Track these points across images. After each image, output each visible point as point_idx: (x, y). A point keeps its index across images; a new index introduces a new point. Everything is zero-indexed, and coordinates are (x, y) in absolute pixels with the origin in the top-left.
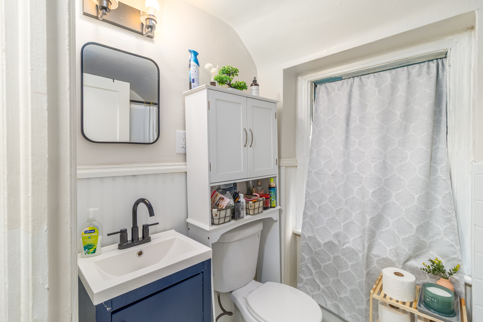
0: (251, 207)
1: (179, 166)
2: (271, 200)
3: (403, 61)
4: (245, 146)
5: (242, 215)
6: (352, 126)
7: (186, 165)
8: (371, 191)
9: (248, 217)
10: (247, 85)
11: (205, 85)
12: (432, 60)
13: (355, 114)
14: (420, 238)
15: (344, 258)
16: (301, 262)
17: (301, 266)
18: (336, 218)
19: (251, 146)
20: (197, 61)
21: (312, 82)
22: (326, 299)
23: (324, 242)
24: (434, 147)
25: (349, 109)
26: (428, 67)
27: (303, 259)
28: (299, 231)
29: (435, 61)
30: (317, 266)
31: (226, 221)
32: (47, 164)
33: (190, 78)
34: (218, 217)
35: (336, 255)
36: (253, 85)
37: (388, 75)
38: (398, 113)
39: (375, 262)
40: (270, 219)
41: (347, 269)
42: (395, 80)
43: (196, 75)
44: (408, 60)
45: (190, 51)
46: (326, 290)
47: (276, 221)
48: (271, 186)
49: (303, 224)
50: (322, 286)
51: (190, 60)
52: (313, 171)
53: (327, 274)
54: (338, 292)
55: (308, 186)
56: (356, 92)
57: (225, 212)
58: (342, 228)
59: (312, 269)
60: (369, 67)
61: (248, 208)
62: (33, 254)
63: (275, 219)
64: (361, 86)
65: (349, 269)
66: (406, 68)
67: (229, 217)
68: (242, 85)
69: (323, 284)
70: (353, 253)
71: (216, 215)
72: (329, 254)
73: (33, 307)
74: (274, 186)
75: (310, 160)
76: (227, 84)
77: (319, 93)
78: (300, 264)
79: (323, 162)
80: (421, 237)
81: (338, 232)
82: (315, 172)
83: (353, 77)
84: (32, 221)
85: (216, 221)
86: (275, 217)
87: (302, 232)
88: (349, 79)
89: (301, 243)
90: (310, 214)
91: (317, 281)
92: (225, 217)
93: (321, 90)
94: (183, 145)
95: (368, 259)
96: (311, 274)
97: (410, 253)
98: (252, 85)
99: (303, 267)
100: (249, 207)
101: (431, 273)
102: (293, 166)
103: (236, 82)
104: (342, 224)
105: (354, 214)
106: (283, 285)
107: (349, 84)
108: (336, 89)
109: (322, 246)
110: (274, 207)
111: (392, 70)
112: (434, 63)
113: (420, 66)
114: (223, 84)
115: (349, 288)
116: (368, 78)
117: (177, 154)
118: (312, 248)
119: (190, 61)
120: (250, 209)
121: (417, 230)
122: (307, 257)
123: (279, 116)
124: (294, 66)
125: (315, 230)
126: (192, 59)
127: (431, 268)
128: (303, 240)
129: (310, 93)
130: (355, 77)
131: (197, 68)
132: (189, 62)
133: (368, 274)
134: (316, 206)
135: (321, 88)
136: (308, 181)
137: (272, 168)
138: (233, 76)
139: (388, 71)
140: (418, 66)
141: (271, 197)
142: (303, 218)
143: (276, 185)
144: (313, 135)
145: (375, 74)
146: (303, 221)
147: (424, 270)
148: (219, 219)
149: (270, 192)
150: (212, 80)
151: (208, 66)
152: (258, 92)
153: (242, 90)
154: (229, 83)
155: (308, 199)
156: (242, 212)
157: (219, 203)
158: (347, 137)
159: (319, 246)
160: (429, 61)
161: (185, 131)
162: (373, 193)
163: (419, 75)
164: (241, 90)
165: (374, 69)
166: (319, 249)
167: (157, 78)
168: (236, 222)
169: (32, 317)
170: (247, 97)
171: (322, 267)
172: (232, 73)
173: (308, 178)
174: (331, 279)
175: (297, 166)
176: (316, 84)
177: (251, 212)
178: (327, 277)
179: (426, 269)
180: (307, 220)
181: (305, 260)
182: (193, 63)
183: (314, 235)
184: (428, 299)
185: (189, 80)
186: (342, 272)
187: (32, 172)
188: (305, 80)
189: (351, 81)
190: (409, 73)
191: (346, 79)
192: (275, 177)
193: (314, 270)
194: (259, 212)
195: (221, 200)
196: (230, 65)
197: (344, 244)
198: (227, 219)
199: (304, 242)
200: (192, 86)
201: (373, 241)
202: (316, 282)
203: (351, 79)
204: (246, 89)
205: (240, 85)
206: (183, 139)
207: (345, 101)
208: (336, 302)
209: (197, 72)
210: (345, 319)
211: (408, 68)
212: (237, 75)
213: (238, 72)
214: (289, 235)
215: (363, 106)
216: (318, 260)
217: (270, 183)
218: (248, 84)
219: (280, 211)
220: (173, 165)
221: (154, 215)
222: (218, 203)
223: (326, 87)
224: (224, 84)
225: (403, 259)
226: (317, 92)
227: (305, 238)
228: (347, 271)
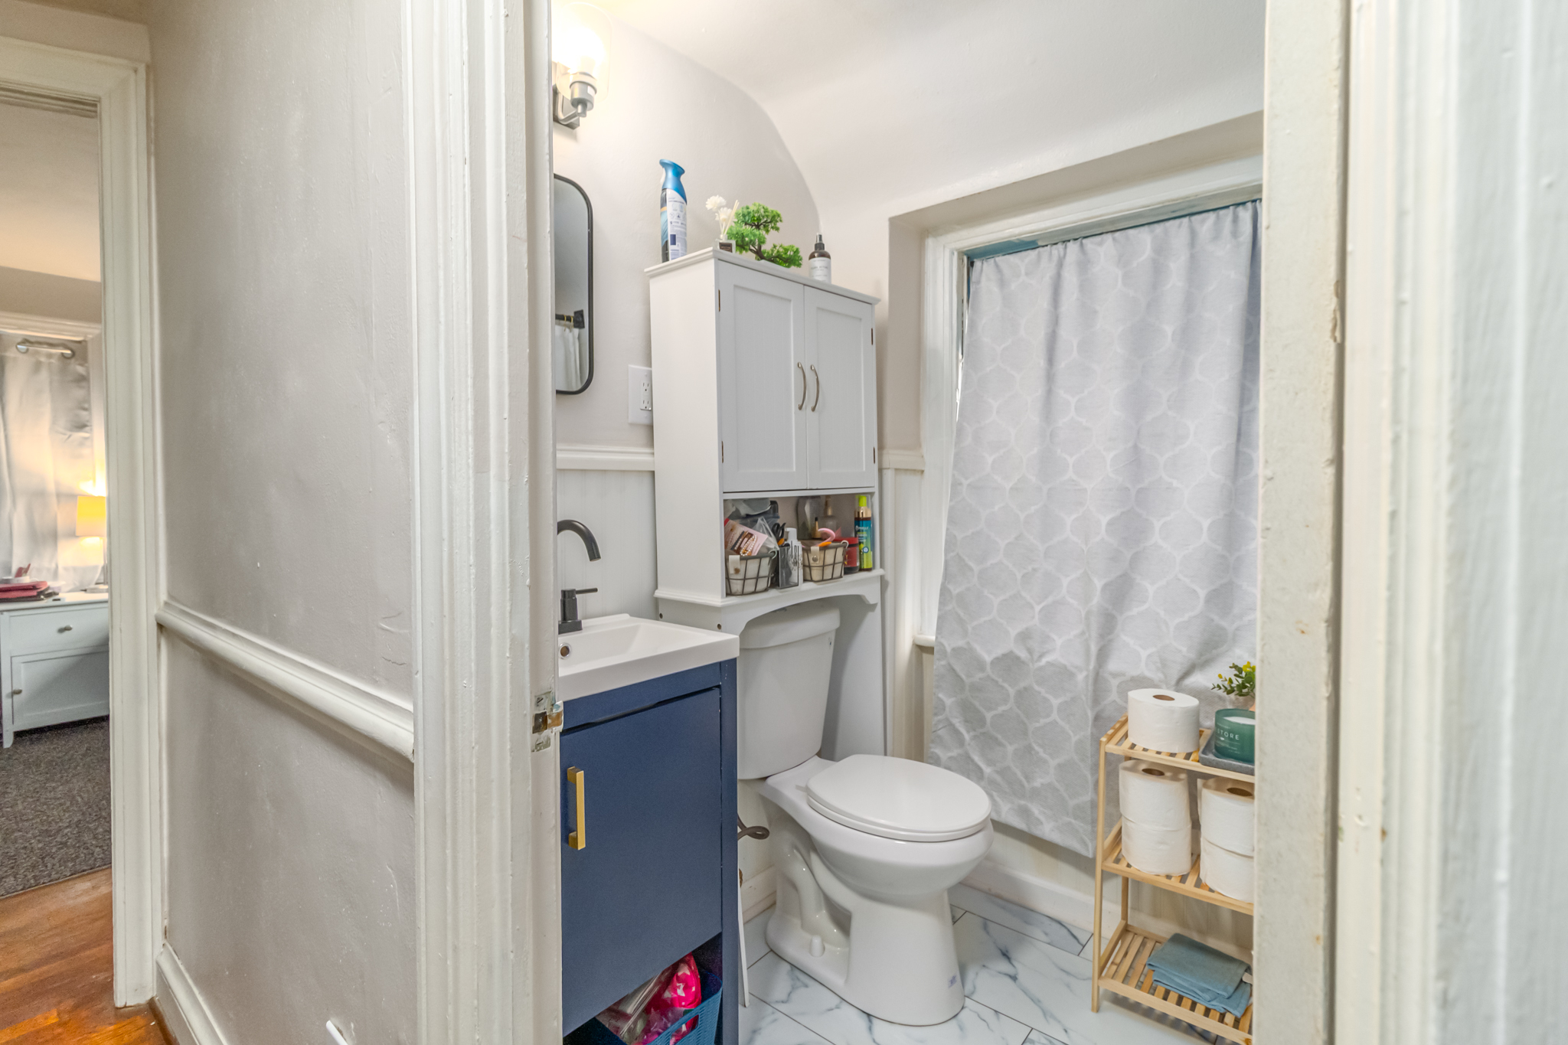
0: (815, 560)
1: (636, 457)
2: (860, 551)
3: (1180, 203)
4: (800, 408)
5: (794, 578)
6: (1062, 364)
7: (653, 454)
8: (1104, 520)
9: (809, 585)
10: (801, 254)
11: (711, 249)
12: (1244, 203)
13: (1068, 334)
14: (1212, 620)
15: (1042, 691)
16: (936, 714)
17: (936, 724)
18: (1024, 594)
19: (813, 409)
20: (680, 190)
21: (961, 253)
22: (998, 799)
23: (994, 656)
24: (1246, 408)
25: (1055, 321)
26: (1235, 219)
27: (940, 707)
28: (930, 637)
29: (1249, 205)
30: (973, 718)
31: (758, 589)
32: (528, 364)
33: (665, 233)
34: (741, 576)
35: (1022, 685)
36: (816, 255)
37: (1144, 238)
38: (1169, 329)
39: (1114, 689)
40: (859, 599)
41: (1048, 716)
42: (1161, 250)
43: (680, 224)
44: (1188, 201)
45: (663, 164)
46: (998, 778)
47: (873, 607)
48: (861, 516)
49: (939, 618)
50: (987, 770)
51: (664, 186)
52: (966, 483)
53: (999, 737)
54: (1027, 777)
55: (951, 521)
56: (1070, 277)
57: (758, 565)
58: (1037, 616)
59: (963, 730)
60: (1101, 216)
61: (807, 563)
62: (511, 520)
63: (872, 601)
64: (1084, 265)
65: (1055, 716)
66: (1185, 220)
67: (767, 579)
68: (789, 253)
69: (990, 762)
70: (1065, 673)
71: (737, 571)
72: (1006, 685)
73: (511, 612)
74: (869, 515)
75: (956, 455)
76: (751, 250)
77: (978, 282)
78: (931, 720)
79: (990, 459)
80: (1216, 618)
81: (1027, 629)
82: (969, 485)
83: (1064, 242)
84: (510, 462)
85: (737, 586)
86: (872, 595)
87: (937, 638)
88: (1055, 246)
89: (934, 666)
90: (958, 591)
91: (977, 758)
92: (757, 578)
93: (984, 274)
94: (646, 404)
95: (1098, 680)
96: (961, 743)
97: (1192, 656)
98: (814, 257)
99: (940, 727)
100: (811, 561)
101: (1236, 692)
102: (914, 471)
103: (775, 247)
104: (1038, 608)
105: (1065, 582)
106: (888, 759)
107: (1055, 258)
108: (1023, 271)
109: (988, 667)
110: (869, 570)
111: (1156, 225)
112: (1247, 210)
113: (1218, 218)
114: (744, 252)
115: (1053, 763)
116: (1100, 244)
117: (632, 425)
118: (963, 677)
119: (664, 189)
120: (812, 565)
121: (1209, 600)
122: (949, 701)
123: (879, 339)
124: (917, 211)
125: (970, 629)
126: (670, 185)
127: (1235, 684)
128: (939, 660)
129: (958, 282)
130: (1069, 241)
131: (681, 207)
132: (661, 192)
133: (1097, 718)
134: (971, 569)
135: (985, 270)
136: (951, 510)
137: (864, 469)
138: (767, 231)
139: (1146, 228)
140: (1212, 216)
141: (860, 543)
142: (940, 603)
143: (872, 514)
144: (964, 389)
145: (1117, 234)
146: (939, 610)
147: (1220, 688)
148: (745, 579)
149: (859, 531)
150: (723, 239)
151: (713, 202)
152: (829, 275)
153: (788, 267)
154: (757, 247)
155: (952, 554)
156: (794, 573)
157: (742, 546)
158: (1049, 393)
159: (981, 665)
160: (1238, 205)
161: (650, 366)
162: (1110, 524)
163: (1216, 236)
164: (786, 267)
165: (1113, 221)
166: (981, 675)
167: (586, 231)
168: (781, 594)
169: (510, 630)
170: (804, 285)
171: (988, 721)
172: (765, 222)
173: (951, 500)
174: (1010, 749)
175: (922, 472)
176: (971, 258)
177: (816, 574)
178: (1000, 744)
179: (1224, 686)
180: (949, 607)
181: (944, 709)
182: (671, 194)
183: (968, 643)
184: (1224, 737)
185: (662, 237)
186: (1037, 725)
187: (510, 376)
188: (944, 247)
189: (1059, 251)
190: (1193, 234)
191: (1047, 246)
192: (872, 494)
193: (968, 732)
194: (834, 576)
195: (746, 539)
196: (761, 203)
197: (1041, 656)
198: (763, 584)
199: (943, 663)
200: (670, 252)
201: (1110, 641)
202: (973, 761)
203: (1060, 246)
204: (799, 265)
205: (786, 254)
206: (646, 387)
207: (1044, 302)
208: (1022, 802)
209: (681, 218)
210: (1045, 838)
211: (1190, 221)
212: (777, 229)
213: (781, 221)
214: (905, 648)
215: (1088, 313)
216: (977, 704)
217: (859, 508)
218: (804, 254)
219: (884, 583)
220: (622, 452)
221: (599, 557)
222: (737, 546)
223: (997, 265)
224: (746, 250)
225: (1175, 673)
226: (974, 278)
227: (945, 652)
228: (1048, 720)
